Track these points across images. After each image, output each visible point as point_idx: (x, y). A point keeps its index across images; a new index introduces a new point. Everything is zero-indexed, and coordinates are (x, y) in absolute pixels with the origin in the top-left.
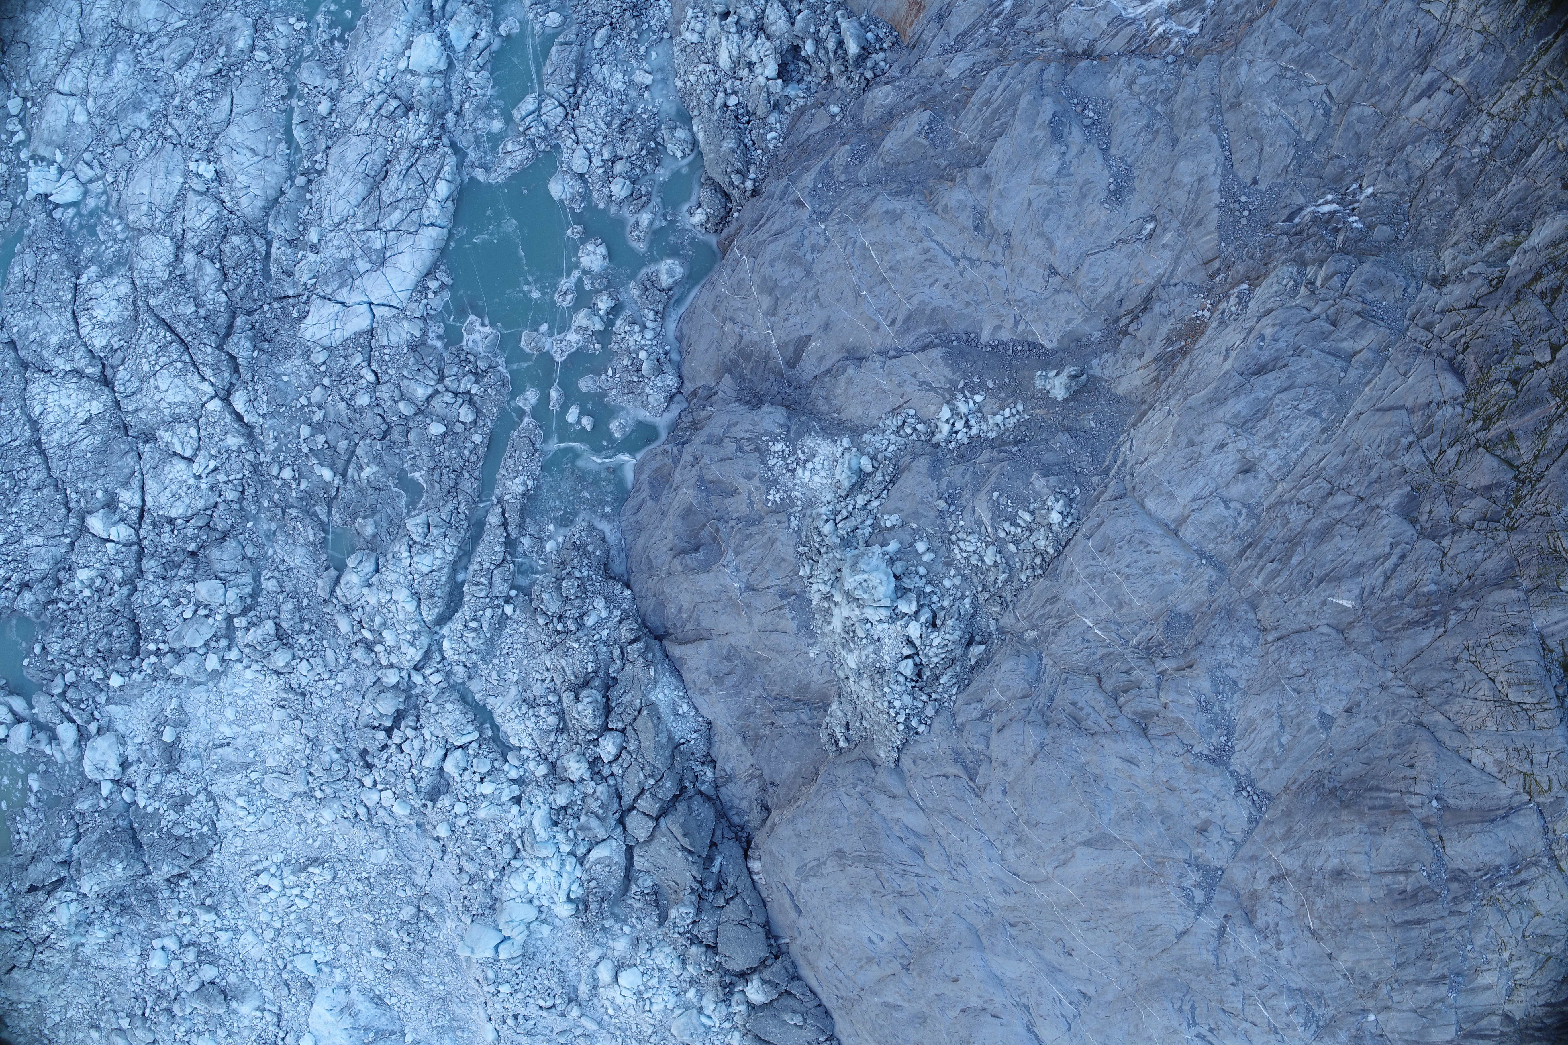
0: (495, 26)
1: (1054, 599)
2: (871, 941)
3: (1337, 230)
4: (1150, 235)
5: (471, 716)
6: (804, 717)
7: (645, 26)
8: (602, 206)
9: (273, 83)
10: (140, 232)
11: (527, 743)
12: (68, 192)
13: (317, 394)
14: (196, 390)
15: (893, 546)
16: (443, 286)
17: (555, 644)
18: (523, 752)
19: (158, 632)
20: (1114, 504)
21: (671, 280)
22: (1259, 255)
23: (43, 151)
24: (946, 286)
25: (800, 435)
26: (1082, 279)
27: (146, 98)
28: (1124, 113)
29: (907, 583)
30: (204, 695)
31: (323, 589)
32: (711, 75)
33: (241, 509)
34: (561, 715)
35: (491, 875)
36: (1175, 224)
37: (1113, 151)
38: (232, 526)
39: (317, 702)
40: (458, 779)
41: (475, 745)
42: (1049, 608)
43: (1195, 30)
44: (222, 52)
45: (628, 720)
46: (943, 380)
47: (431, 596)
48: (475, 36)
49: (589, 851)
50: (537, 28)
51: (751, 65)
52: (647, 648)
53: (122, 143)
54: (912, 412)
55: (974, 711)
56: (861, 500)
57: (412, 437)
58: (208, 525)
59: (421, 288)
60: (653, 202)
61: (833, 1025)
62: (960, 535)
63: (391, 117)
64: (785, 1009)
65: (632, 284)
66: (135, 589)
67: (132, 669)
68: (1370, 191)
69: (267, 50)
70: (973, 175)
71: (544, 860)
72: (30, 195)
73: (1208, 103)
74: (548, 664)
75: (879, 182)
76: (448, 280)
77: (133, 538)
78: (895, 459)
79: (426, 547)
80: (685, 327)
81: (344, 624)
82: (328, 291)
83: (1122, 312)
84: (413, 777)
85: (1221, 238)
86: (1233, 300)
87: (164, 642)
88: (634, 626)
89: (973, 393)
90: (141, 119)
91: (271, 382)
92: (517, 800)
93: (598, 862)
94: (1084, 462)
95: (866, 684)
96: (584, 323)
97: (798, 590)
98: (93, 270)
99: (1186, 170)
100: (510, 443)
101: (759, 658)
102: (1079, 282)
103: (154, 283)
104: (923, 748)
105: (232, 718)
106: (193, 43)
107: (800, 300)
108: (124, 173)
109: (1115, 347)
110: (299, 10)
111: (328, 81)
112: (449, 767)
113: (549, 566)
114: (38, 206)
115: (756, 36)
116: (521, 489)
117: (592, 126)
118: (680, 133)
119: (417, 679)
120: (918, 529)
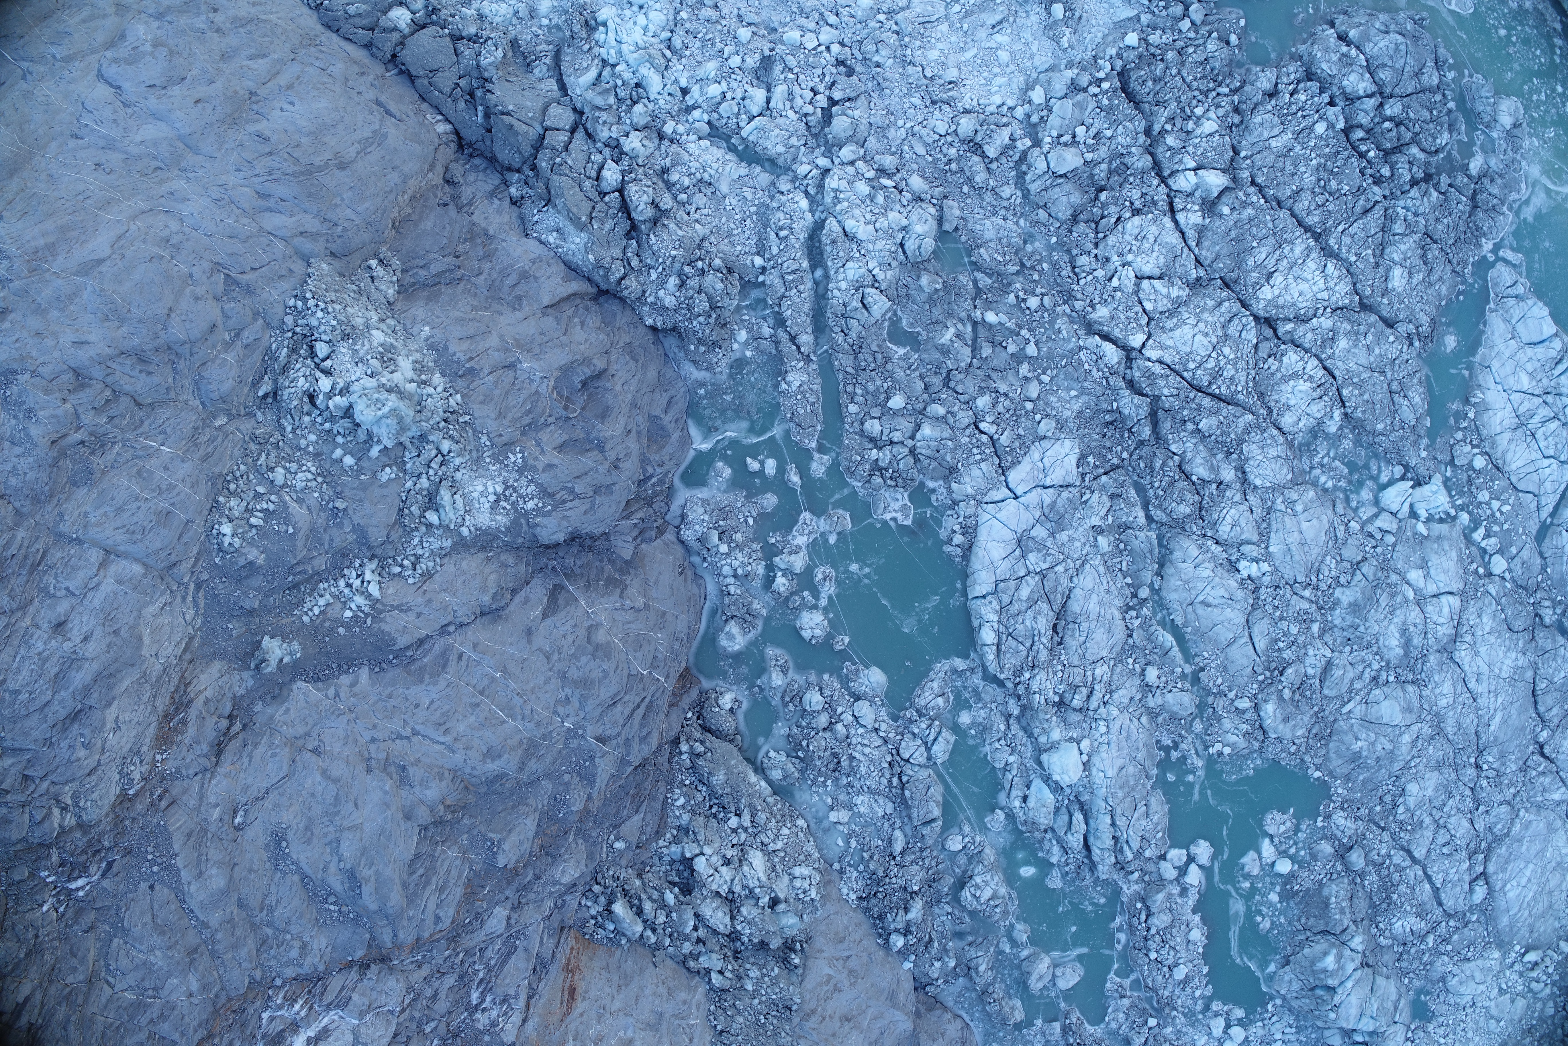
0: (1011, 816)
1: (205, 458)
2: (292, 103)
3: (62, 864)
4: (235, 812)
5: (758, 149)
6: (422, 272)
7: (861, 868)
8: (826, 677)
9: (1220, 681)
10: (1294, 483)
11: (692, 147)
12: (1395, 497)
13: (1033, 390)
14: (1163, 347)
15: (375, 452)
16: (949, 541)
17: (700, 247)
18: (695, 137)
19: (1105, 102)
20: (173, 558)
21: (727, 629)
22: (127, 823)
23: (1444, 528)
24: (417, 706)
25: (515, 523)
26: (285, 753)
27: (1350, 619)
28: (300, 917)
29: (346, 423)
30: (1037, 61)
31: (951, 208)
32: (766, 840)
33: (1069, 251)
34: (669, 186)
35: (684, 15)
36: (212, 828)
37: (296, 878)
38: (1071, 231)
39: (916, 101)
40: (747, 87)
41: (742, 124)
42: (210, 449)
43: (265, 1016)
44: (1287, 693)
45: (598, 207)
46: (388, 619)
47: (834, 242)
48: (1025, 799)
49: (600, 75)
50: (967, 829)
51: (727, 862)
52: (606, 277)
53: (1357, 566)
54: (411, 581)
55: (248, 336)
56: (424, 482)
57: (920, 385)
58: (1097, 223)
59: (970, 531)
60: (778, 698)
61: (320, 18)
62: (314, 484)
63: (1074, 688)
64: (368, 14)
65: (764, 612)
66: (1148, 132)
67: (1119, 56)
68: (45, 908)
69: (1240, 712)
70: (423, 815)
71: (638, 48)
72: (1437, 479)
73: (219, 947)
74: (697, 226)
75: (529, 785)
76: (947, 549)
77: (1171, 182)
78: (409, 533)
79: (859, 286)
80: (696, 590)
81: (916, 183)
82: (1065, 494)
83: (241, 736)
84: (791, 70)
85: (165, 828)
86: (137, 776)
87: (1096, 95)
88: (626, 293)
89: (355, 617)
90: (1345, 596)
91: (1086, 384)
92: (685, 91)
93: (587, 69)
94: (222, 588)
95: (359, 321)
96: (793, 558)
97: (459, 381)
98: (1333, 429)
99: (217, 880)
100: (821, 417)
101: (486, 309)
102: (287, 749)
103: (1256, 437)
104: (285, 285)
105: (999, 53)
106: (1326, 691)
107: (564, 649)
108: (1341, 534)
109: (236, 701)
110: (1226, 764)
111: (1159, 701)
112: (759, 95)
113: (737, 317)
114: (1422, 471)
115: (731, 891)
116: (790, 378)
117: (867, 750)
118: (776, 774)
119: (823, 162)
120: (358, 477)
